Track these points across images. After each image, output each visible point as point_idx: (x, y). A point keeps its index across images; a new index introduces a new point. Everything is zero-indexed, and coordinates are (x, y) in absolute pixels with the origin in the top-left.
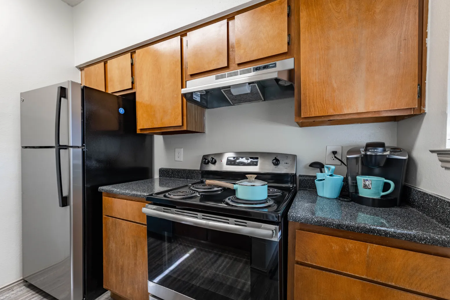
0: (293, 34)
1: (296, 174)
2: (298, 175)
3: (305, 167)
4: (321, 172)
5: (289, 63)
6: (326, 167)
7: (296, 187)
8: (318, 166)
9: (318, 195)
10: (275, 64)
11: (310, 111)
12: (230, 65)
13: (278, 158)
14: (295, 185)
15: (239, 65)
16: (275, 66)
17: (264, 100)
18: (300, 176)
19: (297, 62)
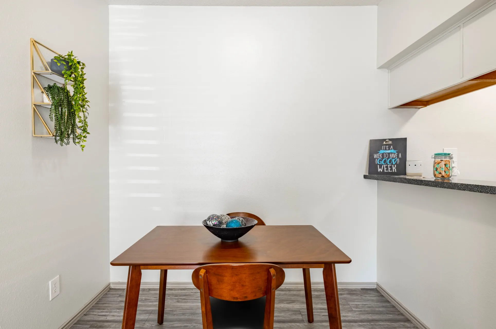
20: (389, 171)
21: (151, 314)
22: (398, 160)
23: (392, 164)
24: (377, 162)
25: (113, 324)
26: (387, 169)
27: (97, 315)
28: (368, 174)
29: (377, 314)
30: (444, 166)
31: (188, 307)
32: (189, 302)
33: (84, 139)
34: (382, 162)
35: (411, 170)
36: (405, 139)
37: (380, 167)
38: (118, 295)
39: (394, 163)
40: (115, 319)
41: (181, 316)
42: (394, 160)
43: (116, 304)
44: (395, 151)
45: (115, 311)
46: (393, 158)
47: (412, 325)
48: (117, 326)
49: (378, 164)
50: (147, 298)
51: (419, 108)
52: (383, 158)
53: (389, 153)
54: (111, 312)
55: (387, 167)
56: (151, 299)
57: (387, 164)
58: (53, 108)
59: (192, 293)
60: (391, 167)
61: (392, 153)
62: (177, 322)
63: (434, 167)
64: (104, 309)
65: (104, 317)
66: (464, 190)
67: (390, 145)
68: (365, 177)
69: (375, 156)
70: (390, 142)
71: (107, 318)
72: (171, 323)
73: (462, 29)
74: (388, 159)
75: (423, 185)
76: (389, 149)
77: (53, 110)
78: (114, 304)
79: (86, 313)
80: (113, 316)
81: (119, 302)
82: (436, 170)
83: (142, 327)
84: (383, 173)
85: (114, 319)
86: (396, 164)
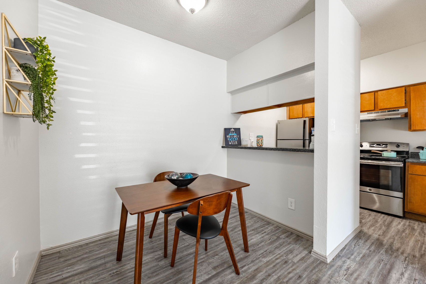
0: (407, 99)
1: (409, 151)
2: (410, 152)
3: (414, 149)
4: (423, 150)
5: (405, 110)
6: (425, 148)
7: (409, 156)
8: (421, 148)
9: (420, 158)
10: (399, 110)
11: (416, 128)
12: (375, 109)
13: (399, 144)
14: (408, 156)
15: (380, 109)
16: (398, 110)
17: (390, 120)
18: (411, 152)
19: (410, 110)
20: (234, 144)
21: (105, 258)
22: (237, 138)
23: (235, 140)
24: (229, 139)
25: (74, 277)
26: (233, 143)
27: (49, 279)
28: (225, 146)
29: (234, 213)
30: (261, 141)
31: (132, 244)
32: (130, 241)
33: (50, 119)
34: (231, 140)
35: (244, 143)
36: (239, 129)
37: (230, 142)
38: (58, 258)
39: (236, 140)
40: (74, 274)
41: (132, 250)
42: (236, 138)
43: (62, 264)
44: (236, 134)
45: (66, 269)
46: (235, 138)
47: (249, 214)
48: (80, 277)
49: (229, 141)
50: (90, 250)
51: (242, 114)
52: (231, 138)
53: (233, 135)
54: (63, 271)
55: (233, 142)
56: (94, 249)
57: (233, 140)
58: (32, 88)
59: (127, 235)
60: (235, 142)
61: (235, 135)
62: (132, 255)
63: (257, 141)
64: (52, 272)
65: (59, 277)
66: (276, 150)
67: (233, 131)
68: (223, 147)
69: (228, 136)
70: (233, 130)
71: (63, 276)
72: (128, 257)
73: (268, 85)
74: (233, 138)
75: (257, 149)
76: (233, 133)
77: (31, 90)
78: (59, 265)
79: (32, 282)
80: (68, 272)
81: (63, 262)
82: (258, 143)
83: (105, 268)
84: (232, 145)
85: (72, 274)
86: (237, 140)
